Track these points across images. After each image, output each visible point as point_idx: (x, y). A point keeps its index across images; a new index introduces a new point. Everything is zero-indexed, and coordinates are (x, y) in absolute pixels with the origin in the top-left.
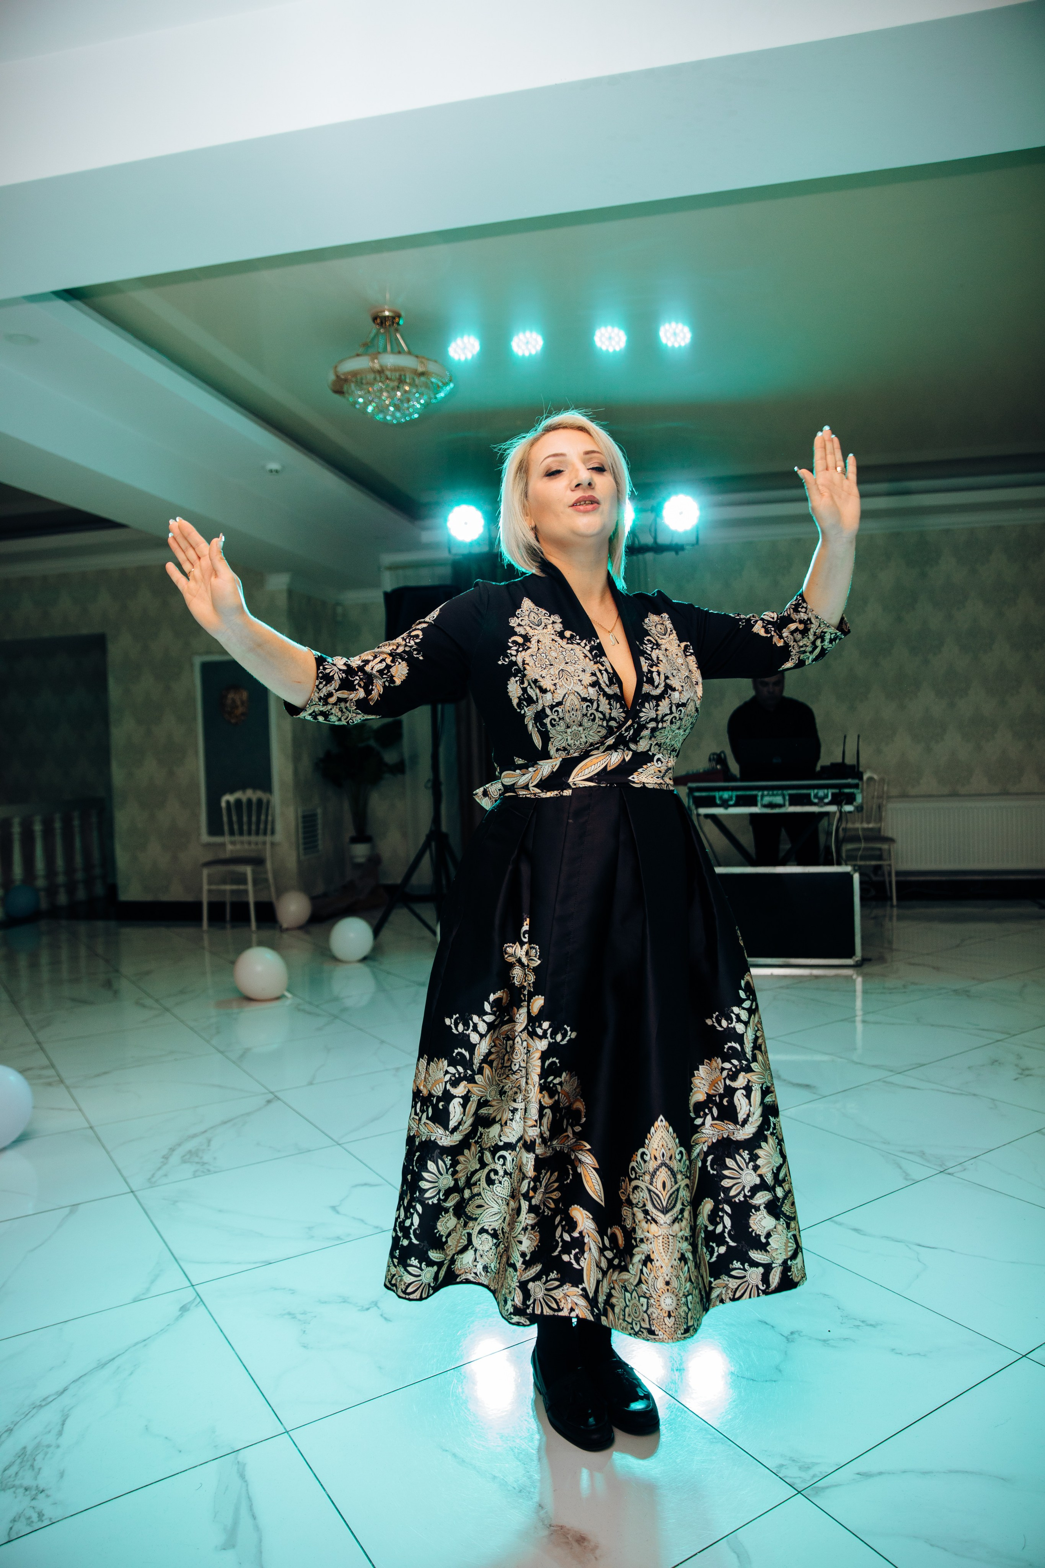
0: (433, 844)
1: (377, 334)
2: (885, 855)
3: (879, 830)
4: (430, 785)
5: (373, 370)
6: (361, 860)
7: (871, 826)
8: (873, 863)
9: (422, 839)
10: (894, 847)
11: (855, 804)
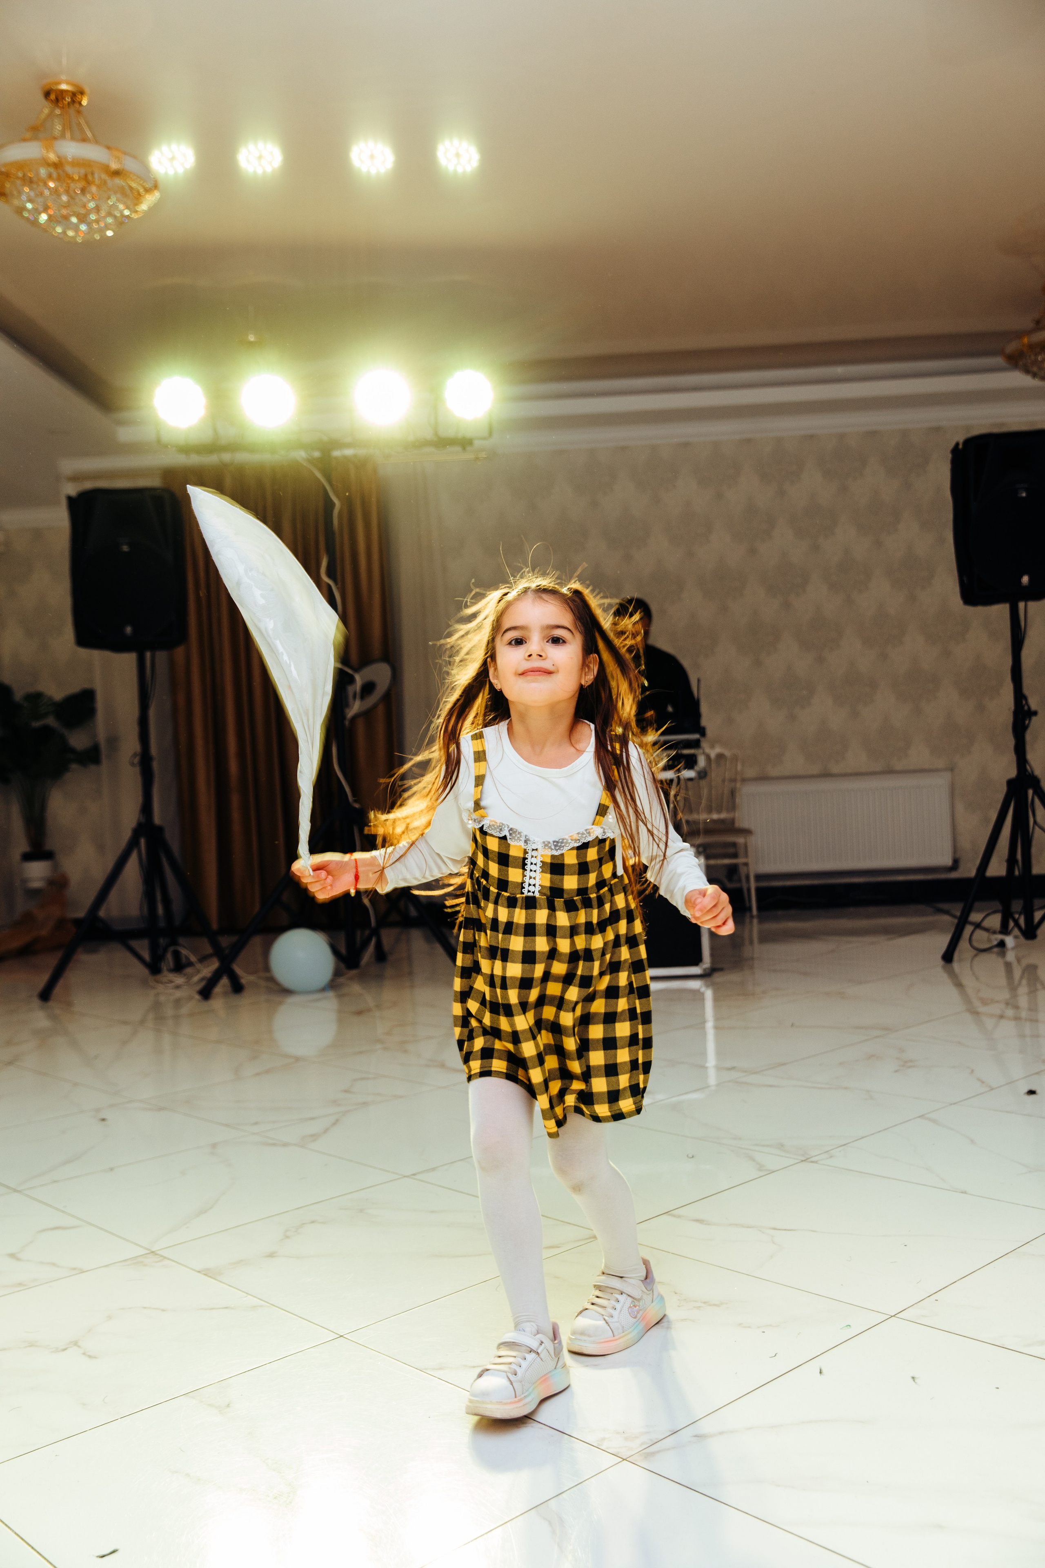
0: (143, 841)
1: (51, 115)
2: (741, 852)
3: (733, 821)
4: (137, 760)
5: (47, 163)
6: (37, 884)
7: (723, 815)
8: (727, 861)
9: (126, 835)
10: (752, 841)
11: (696, 768)
